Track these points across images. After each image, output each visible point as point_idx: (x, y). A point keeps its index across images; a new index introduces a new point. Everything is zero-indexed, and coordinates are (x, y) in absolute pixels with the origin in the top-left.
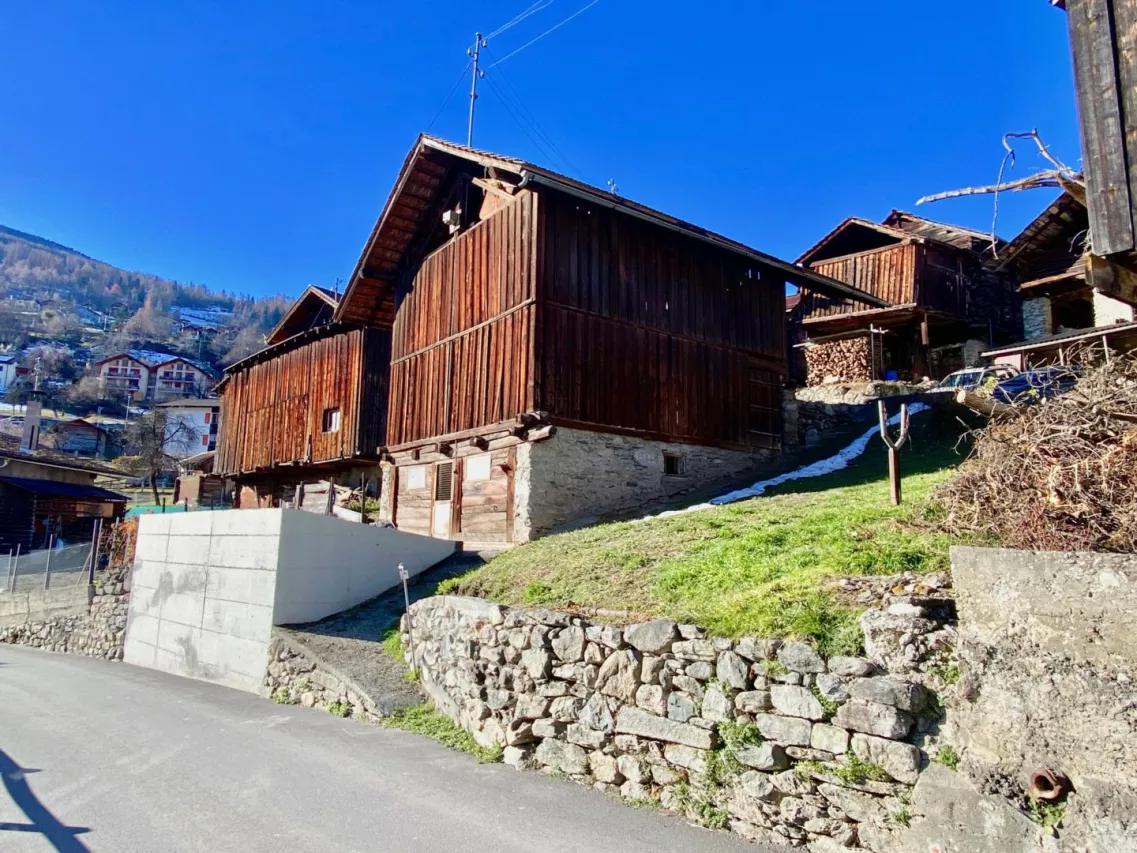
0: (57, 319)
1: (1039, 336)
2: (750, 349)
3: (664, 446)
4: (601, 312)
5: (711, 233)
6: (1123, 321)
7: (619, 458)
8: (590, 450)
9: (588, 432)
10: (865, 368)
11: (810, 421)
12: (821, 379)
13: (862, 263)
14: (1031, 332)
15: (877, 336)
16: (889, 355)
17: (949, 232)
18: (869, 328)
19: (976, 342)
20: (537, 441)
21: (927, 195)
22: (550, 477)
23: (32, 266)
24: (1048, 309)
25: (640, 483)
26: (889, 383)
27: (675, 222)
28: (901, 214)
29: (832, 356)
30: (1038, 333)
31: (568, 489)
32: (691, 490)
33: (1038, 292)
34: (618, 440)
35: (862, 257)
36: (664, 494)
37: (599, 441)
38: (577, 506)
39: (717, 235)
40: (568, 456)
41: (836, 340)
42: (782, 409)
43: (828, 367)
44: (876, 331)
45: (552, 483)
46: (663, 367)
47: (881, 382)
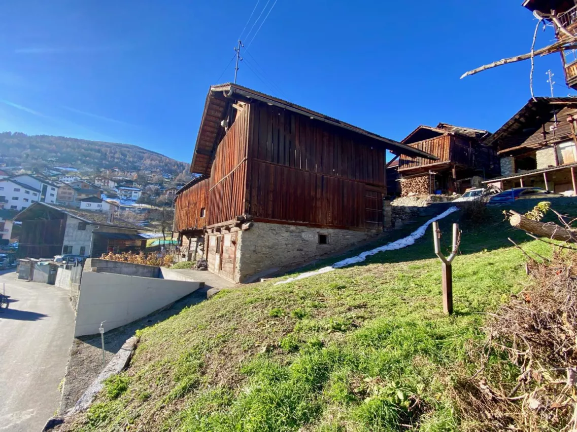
0: (156, 177)
1: (509, 174)
2: (366, 181)
3: (318, 230)
4: (284, 163)
5: (342, 122)
6: (552, 166)
7: (293, 237)
8: (277, 234)
9: (276, 225)
10: (427, 189)
11: (397, 216)
12: (407, 194)
13: (426, 144)
14: (504, 172)
15: (432, 175)
16: (438, 183)
17: (465, 130)
18: (429, 172)
19: (477, 177)
20: (246, 230)
21: (469, 71)
22: (253, 248)
23: (151, 161)
24: (513, 162)
25: (305, 249)
26: (438, 195)
27: (322, 116)
28: (443, 124)
29: (412, 184)
30: (508, 172)
31: (263, 254)
32: (332, 252)
33: (507, 154)
34: (293, 228)
35: (426, 142)
36: (318, 254)
37: (282, 229)
38: (267, 262)
39: (346, 123)
40: (263, 237)
41: (414, 177)
42: (383, 210)
43: (410, 189)
44: (432, 173)
45: (254, 251)
46: (319, 191)
47: (434, 195)
